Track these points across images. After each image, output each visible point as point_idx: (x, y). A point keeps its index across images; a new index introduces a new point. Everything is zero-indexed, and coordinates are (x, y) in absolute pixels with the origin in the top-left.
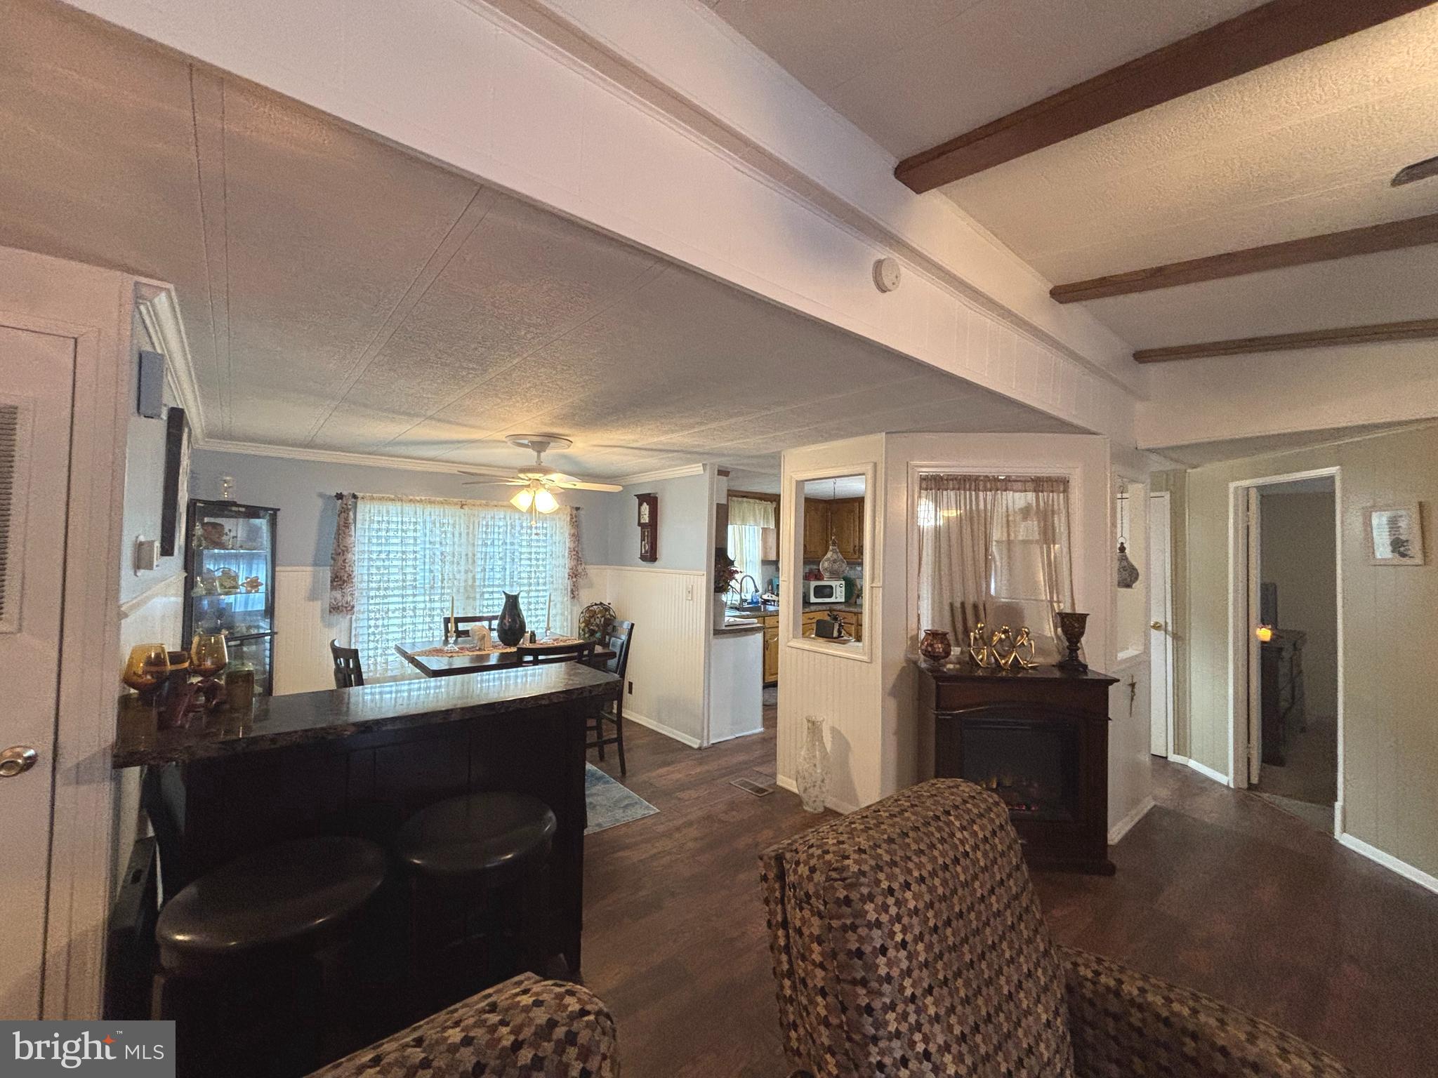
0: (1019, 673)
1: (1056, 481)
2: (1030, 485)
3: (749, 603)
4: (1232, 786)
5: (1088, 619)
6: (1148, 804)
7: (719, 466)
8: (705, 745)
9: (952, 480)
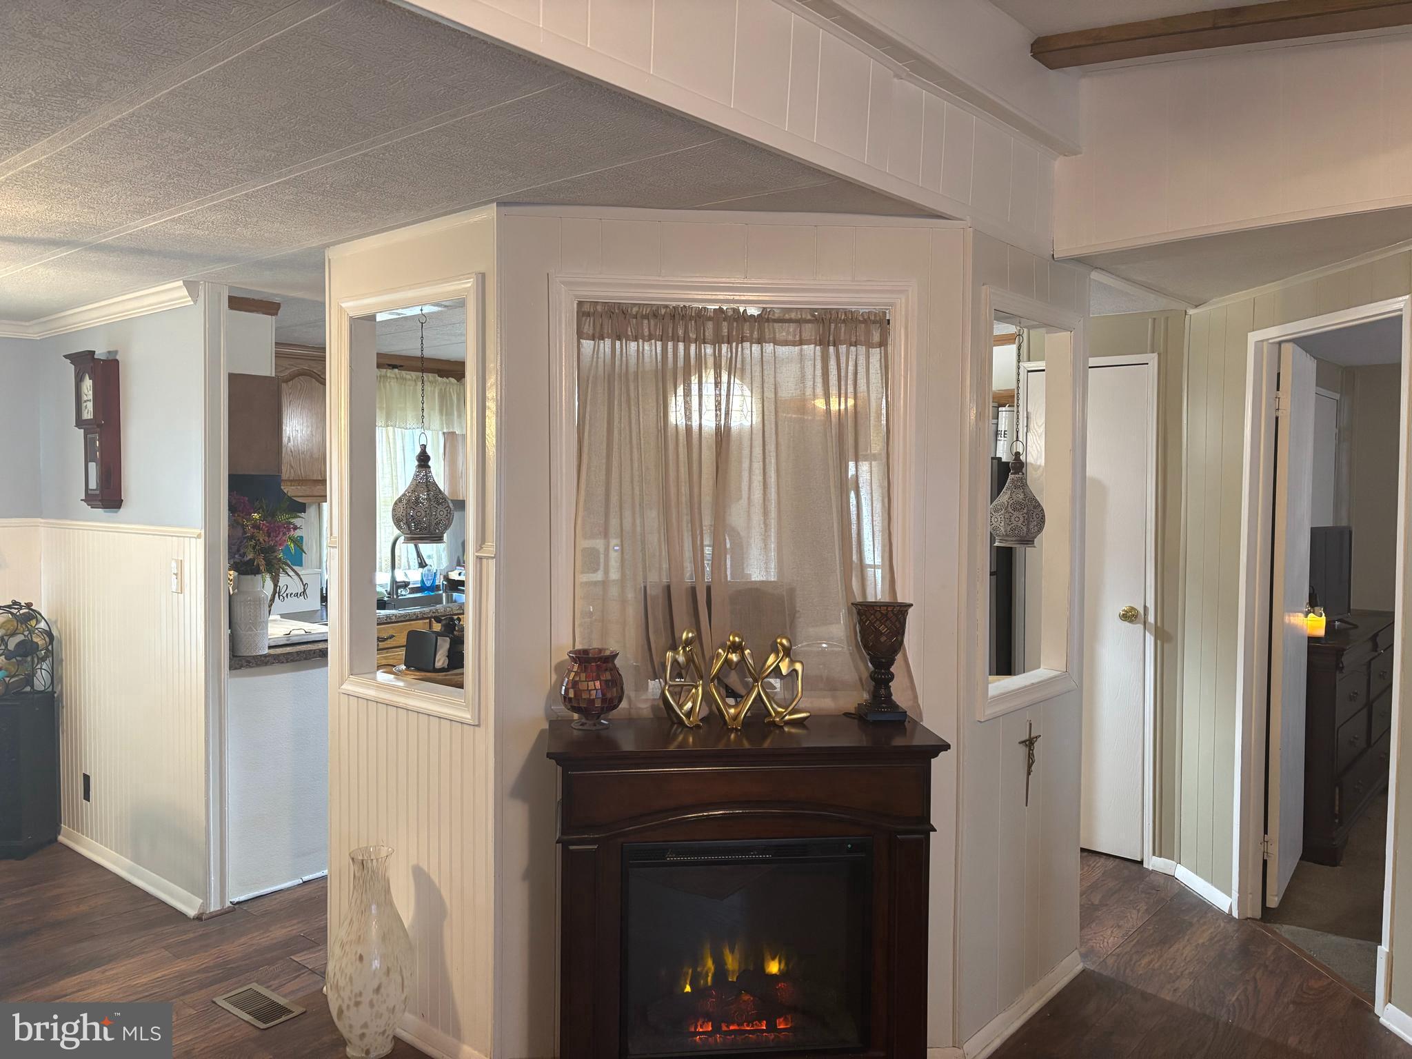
0: (765, 738)
1: (865, 321)
2: (809, 330)
3: (414, 590)
4: (1235, 914)
5: (911, 610)
6: (1069, 967)
7: (231, 288)
8: (214, 907)
9: (646, 317)
